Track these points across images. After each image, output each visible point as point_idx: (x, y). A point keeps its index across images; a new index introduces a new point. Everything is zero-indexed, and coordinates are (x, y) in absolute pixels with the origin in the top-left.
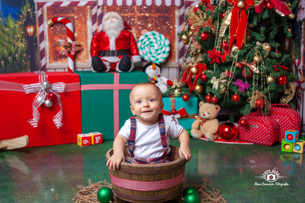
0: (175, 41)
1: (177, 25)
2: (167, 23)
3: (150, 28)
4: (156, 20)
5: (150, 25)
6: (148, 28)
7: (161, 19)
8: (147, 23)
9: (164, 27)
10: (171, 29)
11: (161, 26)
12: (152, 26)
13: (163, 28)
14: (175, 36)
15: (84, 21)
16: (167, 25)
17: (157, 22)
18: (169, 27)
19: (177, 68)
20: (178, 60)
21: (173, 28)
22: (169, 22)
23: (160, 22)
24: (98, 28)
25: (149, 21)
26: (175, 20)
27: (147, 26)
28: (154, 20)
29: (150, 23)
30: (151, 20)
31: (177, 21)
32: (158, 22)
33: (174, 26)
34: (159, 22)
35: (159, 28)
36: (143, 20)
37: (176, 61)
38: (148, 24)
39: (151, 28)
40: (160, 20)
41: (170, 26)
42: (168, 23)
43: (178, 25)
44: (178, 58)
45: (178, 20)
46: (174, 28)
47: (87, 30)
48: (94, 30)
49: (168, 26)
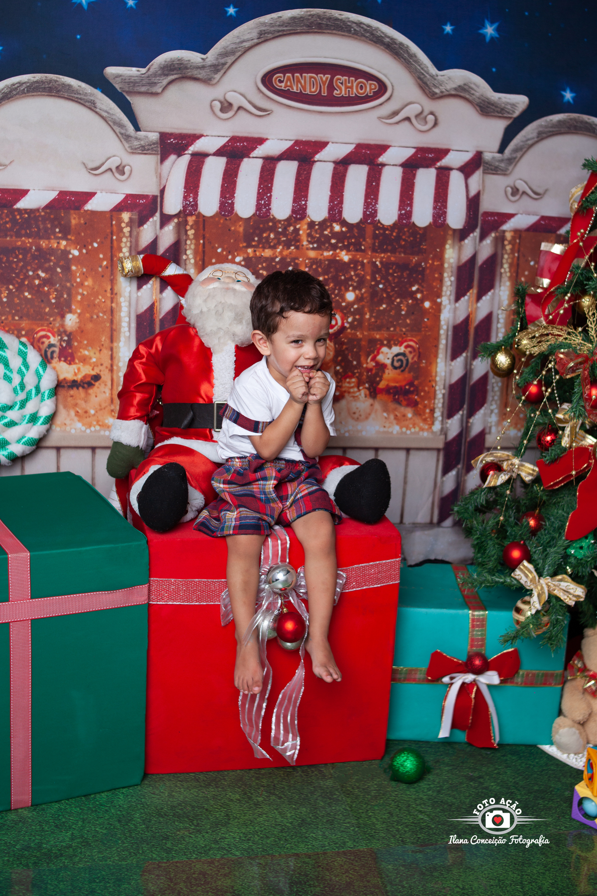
0: (436, 356)
1: (446, 300)
2: (414, 289)
3: (351, 304)
4: (374, 278)
5: (350, 296)
6: (344, 304)
7: (392, 275)
8: (344, 285)
9: (401, 302)
10: (424, 312)
11: (390, 301)
12: (358, 300)
13: (398, 306)
14: (437, 338)
15: (107, 267)
16: (412, 295)
17: (378, 283)
18: (419, 303)
19: (438, 450)
20: (442, 422)
21: (431, 307)
22: (420, 284)
23: (387, 283)
24: (160, 300)
25: (351, 278)
26: (441, 280)
27: (343, 298)
28: (368, 278)
29: (351, 288)
30: (357, 275)
31: (449, 281)
32: (381, 286)
33: (439, 300)
34: (384, 284)
35: (384, 306)
36: (326, 277)
37: (437, 427)
38: (347, 290)
39: (356, 306)
40: (390, 278)
41: (422, 300)
42: (417, 291)
43: (453, 298)
44: (442, 415)
45: (453, 279)
46: (438, 308)
47: (119, 304)
48: (144, 306)
49: (416, 299)
